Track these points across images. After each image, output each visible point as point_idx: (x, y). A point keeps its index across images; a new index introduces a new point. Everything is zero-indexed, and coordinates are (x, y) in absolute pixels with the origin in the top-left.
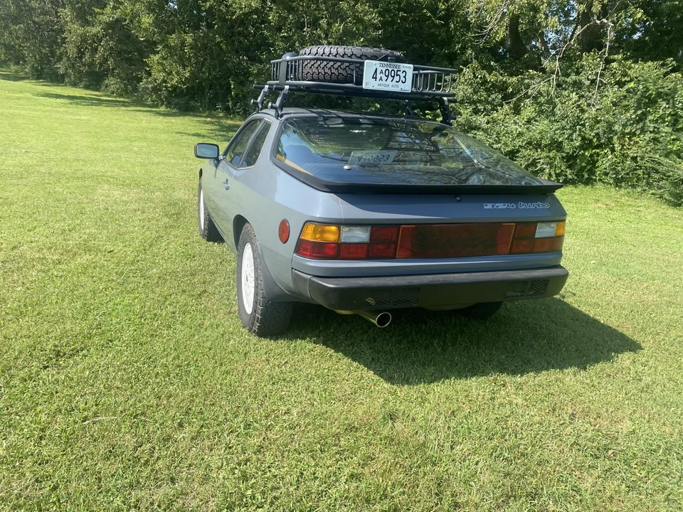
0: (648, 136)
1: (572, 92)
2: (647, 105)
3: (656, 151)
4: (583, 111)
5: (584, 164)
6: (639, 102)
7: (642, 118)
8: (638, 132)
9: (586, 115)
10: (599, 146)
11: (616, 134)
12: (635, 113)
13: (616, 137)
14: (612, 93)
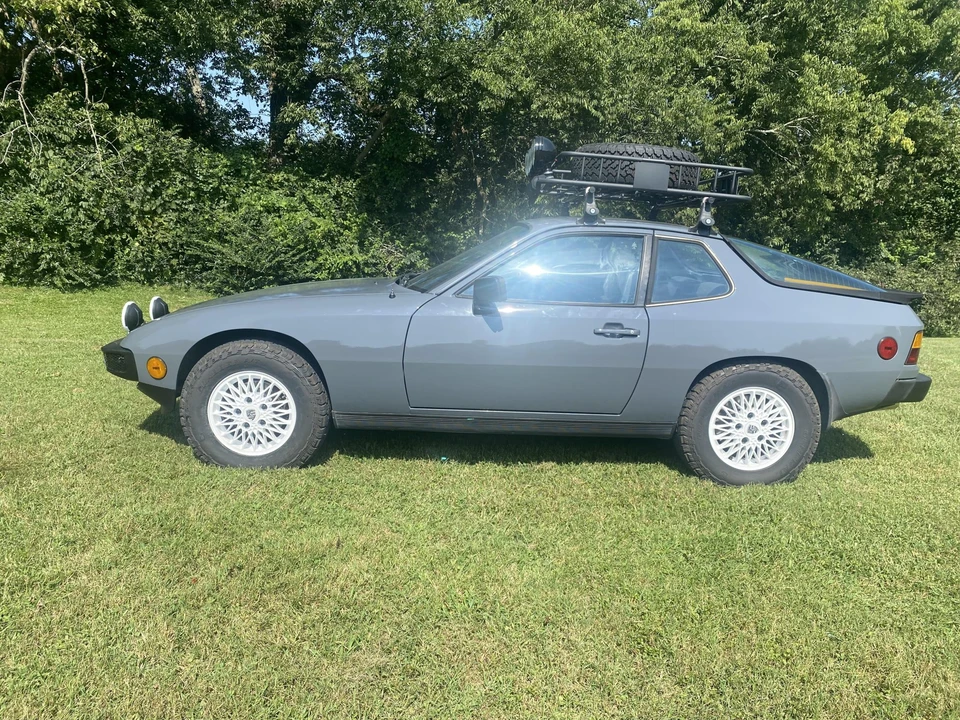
0: (172, 215)
2: (160, 176)
5: (103, 257)
10: (113, 230)
11: (133, 213)
13: (134, 217)
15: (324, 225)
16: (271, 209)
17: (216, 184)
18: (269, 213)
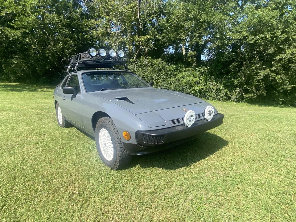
0: (162, 79)
1: (140, 68)
3: (164, 83)
4: (144, 74)
6: (158, 70)
7: (159, 75)
8: (159, 79)
9: (145, 75)
12: (157, 73)
14: (150, 68)
15: (195, 80)
16: (183, 77)
17: (171, 72)
18: (182, 77)
